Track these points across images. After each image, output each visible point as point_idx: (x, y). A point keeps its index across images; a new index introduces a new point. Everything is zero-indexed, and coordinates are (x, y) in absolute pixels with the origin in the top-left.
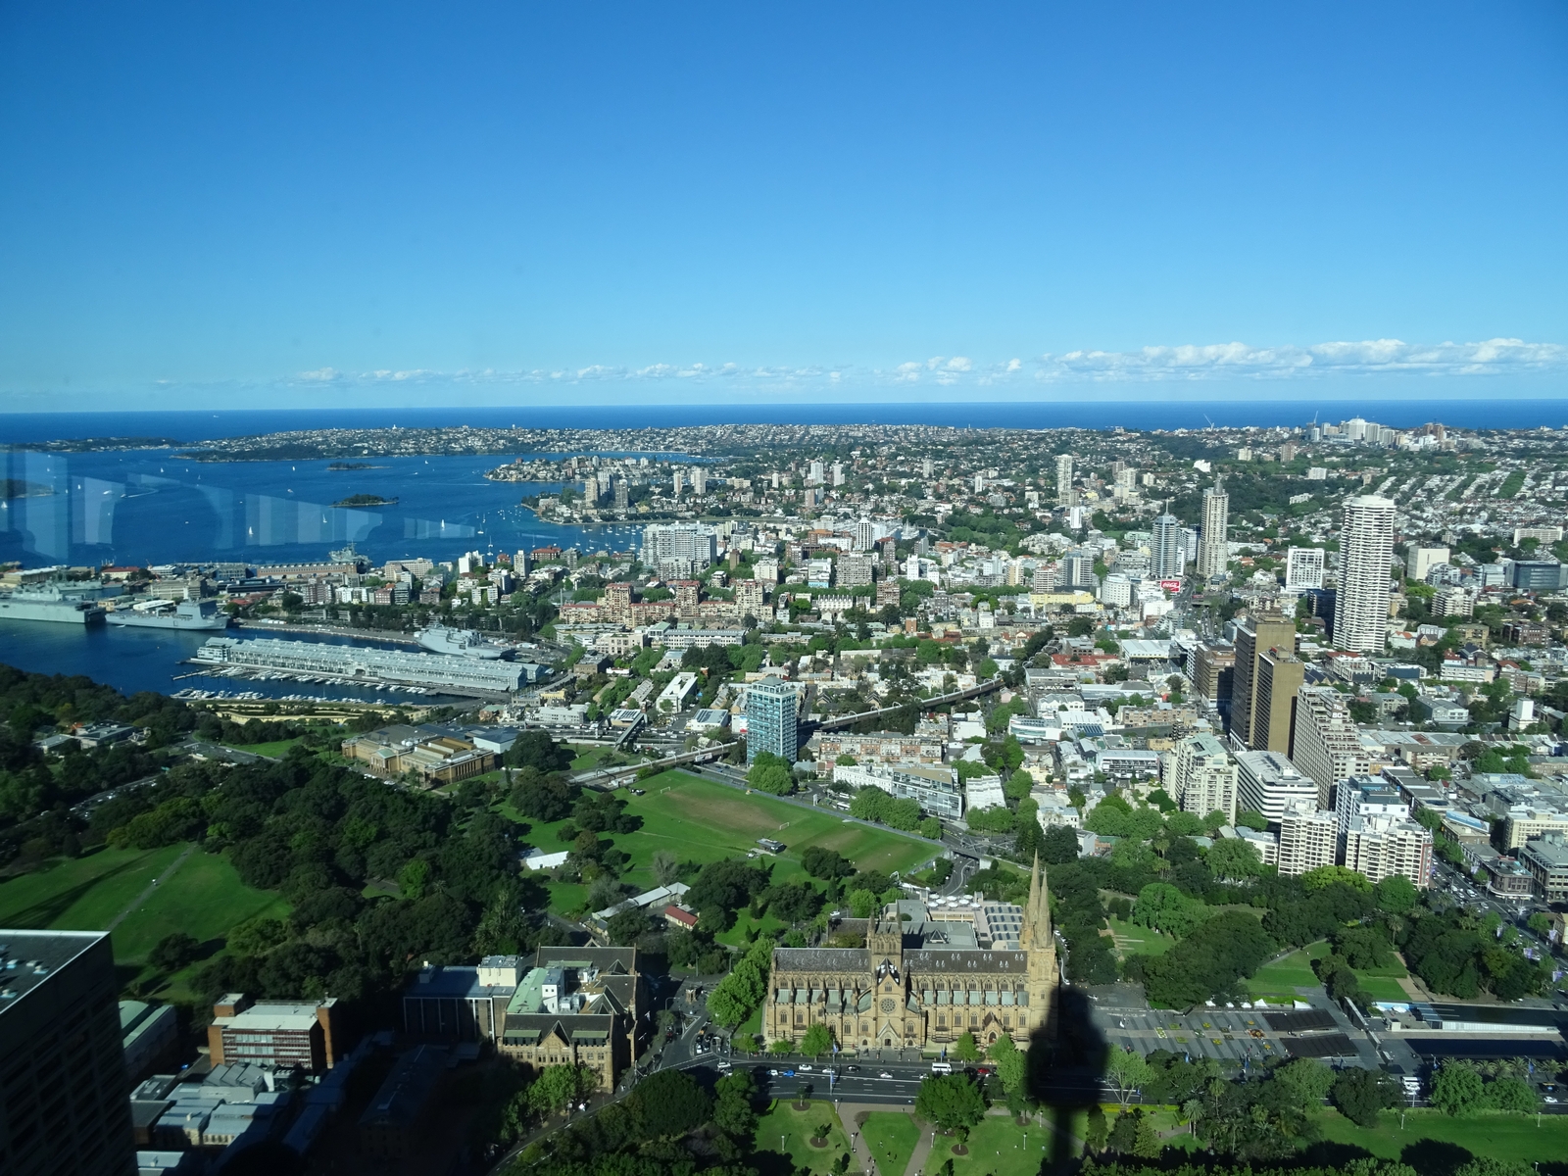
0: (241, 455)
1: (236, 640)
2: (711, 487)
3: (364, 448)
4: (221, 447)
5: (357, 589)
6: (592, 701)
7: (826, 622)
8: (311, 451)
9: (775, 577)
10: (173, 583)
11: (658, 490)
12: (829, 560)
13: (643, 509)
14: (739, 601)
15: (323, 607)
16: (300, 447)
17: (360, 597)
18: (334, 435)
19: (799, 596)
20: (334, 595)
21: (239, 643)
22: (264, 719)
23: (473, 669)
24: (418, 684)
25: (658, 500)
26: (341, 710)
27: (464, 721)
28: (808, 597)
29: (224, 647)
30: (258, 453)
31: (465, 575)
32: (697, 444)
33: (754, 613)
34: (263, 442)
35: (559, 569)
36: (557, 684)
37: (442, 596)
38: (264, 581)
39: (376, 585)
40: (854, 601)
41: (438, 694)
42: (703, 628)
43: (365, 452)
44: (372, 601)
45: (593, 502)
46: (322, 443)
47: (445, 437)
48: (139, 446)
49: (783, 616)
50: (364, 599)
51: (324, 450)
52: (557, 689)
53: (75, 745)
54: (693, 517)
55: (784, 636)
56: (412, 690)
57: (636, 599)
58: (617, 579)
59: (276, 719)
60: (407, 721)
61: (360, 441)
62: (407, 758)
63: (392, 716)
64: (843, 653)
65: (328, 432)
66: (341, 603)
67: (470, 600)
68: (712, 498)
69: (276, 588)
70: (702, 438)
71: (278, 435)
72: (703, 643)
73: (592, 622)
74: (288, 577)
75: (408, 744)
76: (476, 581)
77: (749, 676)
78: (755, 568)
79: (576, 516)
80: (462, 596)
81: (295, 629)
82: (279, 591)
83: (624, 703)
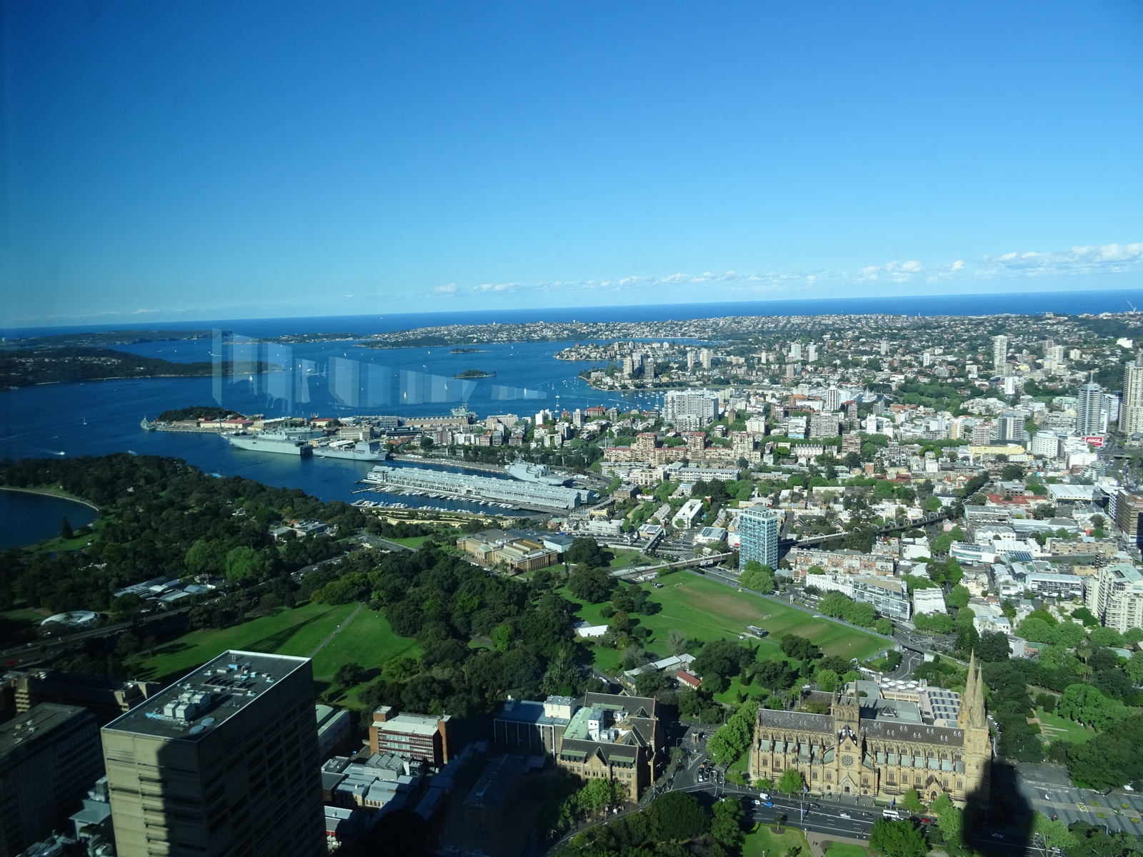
0: (396, 344)
1: (391, 468)
2: (715, 363)
3: (474, 338)
4: (384, 339)
5: (468, 435)
6: (626, 518)
7: (802, 465)
8: (440, 341)
9: (763, 430)
10: (353, 429)
11: (676, 366)
12: (805, 418)
13: (665, 379)
14: (735, 448)
15: (446, 447)
16: (433, 338)
17: (470, 440)
18: (455, 329)
19: (781, 445)
20: (453, 439)
21: (393, 470)
22: (408, 522)
23: (544, 492)
24: (507, 502)
25: (676, 373)
26: (457, 518)
27: (538, 529)
28: (788, 445)
29: (384, 472)
30: (407, 342)
31: (540, 426)
32: (705, 332)
33: (746, 457)
34: (410, 335)
35: (604, 422)
36: (602, 505)
37: (524, 441)
38: (409, 428)
39: (480, 432)
40: (824, 449)
41: (520, 509)
42: (708, 467)
43: (475, 341)
44: (478, 443)
45: (629, 374)
46: (447, 335)
47: (527, 330)
48: (334, 338)
49: (769, 460)
50: (473, 442)
51: (448, 340)
52: (602, 508)
53: (293, 534)
54: (701, 385)
55: (769, 474)
56: (503, 505)
57: (659, 445)
58: (646, 430)
59: (415, 522)
60: (500, 527)
61: (472, 333)
62: (499, 553)
63: (490, 523)
64: (814, 488)
65: (451, 328)
66: (458, 444)
67: (543, 444)
68: (716, 372)
69: (417, 433)
70: (709, 327)
71: (419, 330)
72: (707, 478)
73: (627, 461)
74: (424, 426)
75: (500, 543)
76: (547, 430)
77: (742, 504)
78: (747, 423)
79: (617, 385)
80: (537, 441)
81: (428, 461)
82: (419, 436)
83: (649, 520)
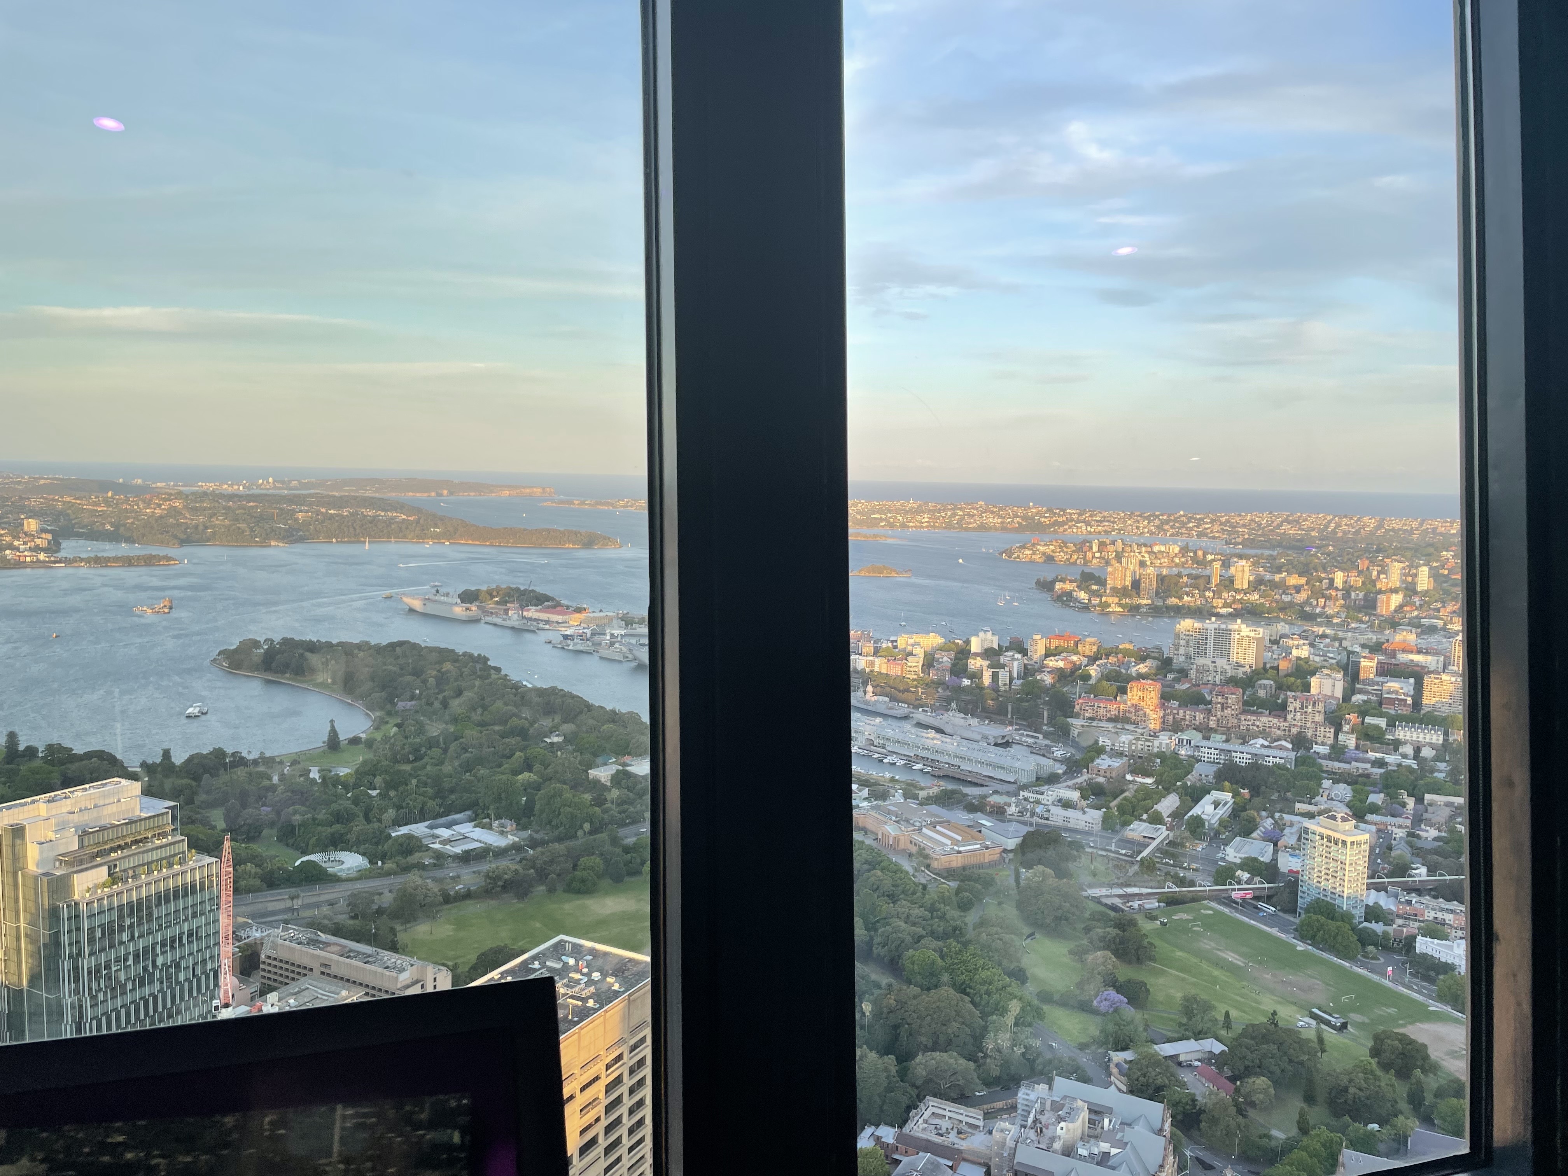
2: (1257, 584)
3: (881, 520)
6: (1108, 808)
7: (1405, 756)
9: (1339, 694)
12: (1412, 680)
14: (1289, 717)
19: (1368, 720)
28: (1382, 723)
31: (977, 655)
32: (1237, 533)
33: (1309, 734)
36: (1070, 783)
40: (1446, 734)
42: (1243, 744)
43: (882, 524)
49: (1350, 741)
52: (1071, 789)
53: (625, 776)
55: (1347, 766)
57: (1165, 697)
58: (1143, 676)
61: (878, 513)
64: (1428, 797)
67: (981, 682)
68: (1255, 597)
70: (1243, 526)
72: (1242, 758)
73: (1110, 721)
76: (988, 662)
77: (1300, 807)
78: (1314, 681)
79: (1095, 603)
80: (972, 676)
83: (1145, 816)
